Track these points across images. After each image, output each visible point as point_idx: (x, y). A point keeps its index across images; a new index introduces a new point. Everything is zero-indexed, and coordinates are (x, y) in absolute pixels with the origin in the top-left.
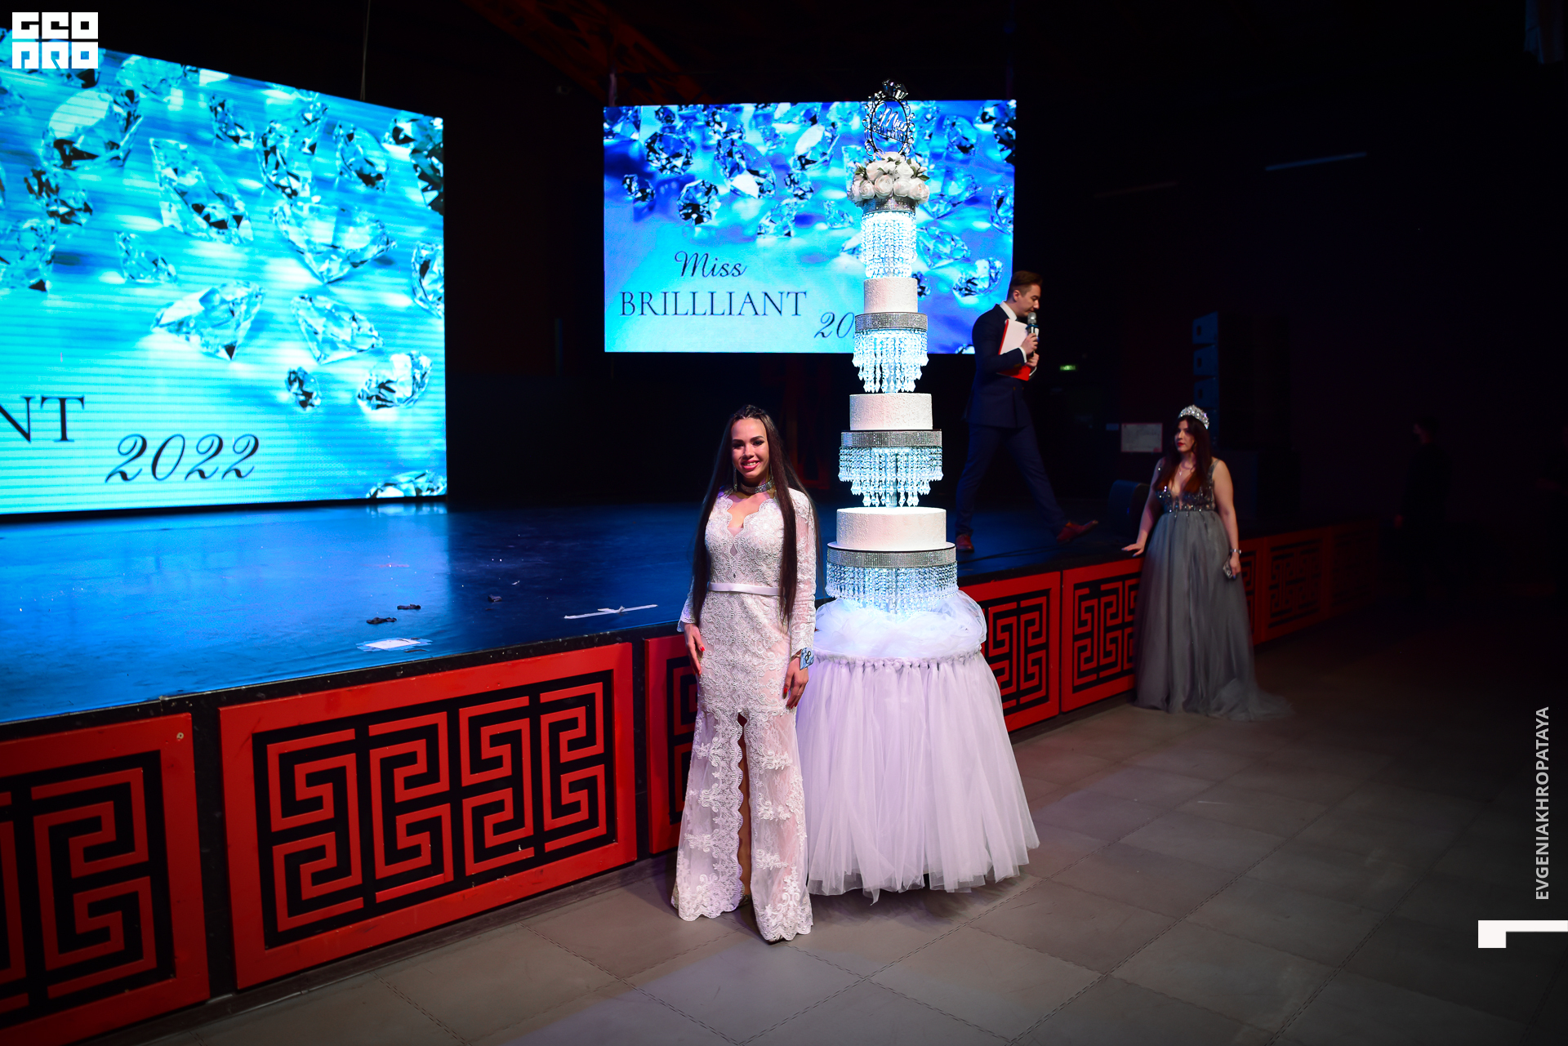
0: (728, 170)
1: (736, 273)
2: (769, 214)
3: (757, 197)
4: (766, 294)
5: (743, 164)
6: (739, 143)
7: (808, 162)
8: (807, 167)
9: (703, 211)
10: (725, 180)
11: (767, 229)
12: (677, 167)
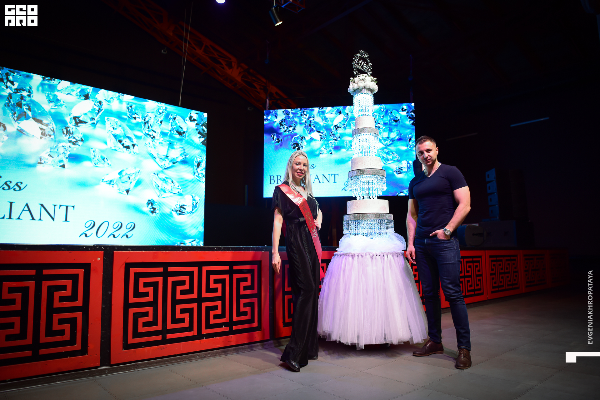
0: (309, 131)
1: (312, 168)
2: (324, 146)
3: (320, 140)
4: (323, 175)
5: (315, 129)
6: (313, 121)
7: (338, 127)
8: (338, 129)
9: (300, 146)
10: (308, 134)
11: (324, 152)
12: (290, 131)
